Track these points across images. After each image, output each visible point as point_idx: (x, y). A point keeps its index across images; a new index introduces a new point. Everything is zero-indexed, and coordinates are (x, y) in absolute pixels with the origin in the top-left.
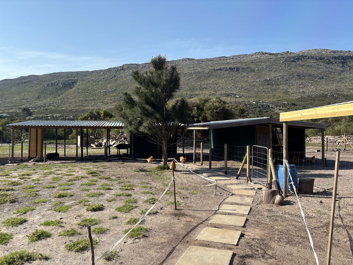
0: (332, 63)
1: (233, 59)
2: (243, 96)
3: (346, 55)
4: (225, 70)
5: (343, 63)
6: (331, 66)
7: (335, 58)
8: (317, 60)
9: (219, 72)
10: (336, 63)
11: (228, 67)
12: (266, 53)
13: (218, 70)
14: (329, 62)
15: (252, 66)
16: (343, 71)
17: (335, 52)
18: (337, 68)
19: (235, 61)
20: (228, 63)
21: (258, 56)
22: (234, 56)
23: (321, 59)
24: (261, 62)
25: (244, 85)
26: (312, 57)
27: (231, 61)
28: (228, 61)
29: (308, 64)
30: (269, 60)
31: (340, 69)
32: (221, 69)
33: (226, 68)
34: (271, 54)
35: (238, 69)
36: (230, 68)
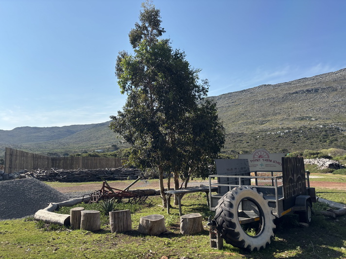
2: (320, 118)
25: (323, 106)
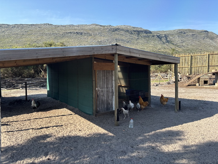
0: (133, 34)
1: (78, 27)
3: (140, 30)
4: (74, 34)
5: (138, 34)
6: (132, 36)
7: (134, 31)
8: (125, 31)
9: (69, 34)
10: (135, 34)
11: (75, 32)
12: (98, 25)
13: (69, 33)
14: (131, 34)
15: (90, 32)
16: (138, 39)
17: (134, 28)
18: (135, 37)
19: (79, 28)
20: (75, 29)
21: (94, 26)
22: (79, 25)
23: (128, 31)
24: (95, 30)
26: (123, 30)
27: (77, 28)
28: (75, 28)
29: (121, 33)
30: (100, 29)
31: (137, 37)
32: (71, 33)
33: (74, 32)
34: (101, 26)
35: (81, 34)
36: (77, 33)
